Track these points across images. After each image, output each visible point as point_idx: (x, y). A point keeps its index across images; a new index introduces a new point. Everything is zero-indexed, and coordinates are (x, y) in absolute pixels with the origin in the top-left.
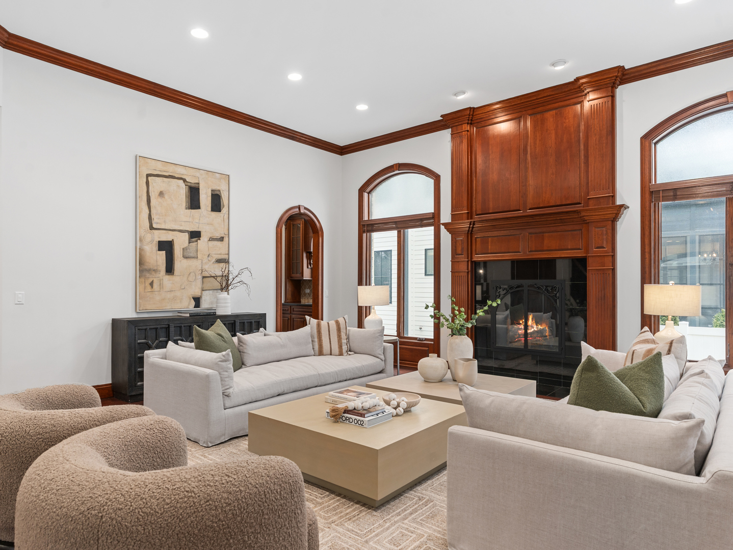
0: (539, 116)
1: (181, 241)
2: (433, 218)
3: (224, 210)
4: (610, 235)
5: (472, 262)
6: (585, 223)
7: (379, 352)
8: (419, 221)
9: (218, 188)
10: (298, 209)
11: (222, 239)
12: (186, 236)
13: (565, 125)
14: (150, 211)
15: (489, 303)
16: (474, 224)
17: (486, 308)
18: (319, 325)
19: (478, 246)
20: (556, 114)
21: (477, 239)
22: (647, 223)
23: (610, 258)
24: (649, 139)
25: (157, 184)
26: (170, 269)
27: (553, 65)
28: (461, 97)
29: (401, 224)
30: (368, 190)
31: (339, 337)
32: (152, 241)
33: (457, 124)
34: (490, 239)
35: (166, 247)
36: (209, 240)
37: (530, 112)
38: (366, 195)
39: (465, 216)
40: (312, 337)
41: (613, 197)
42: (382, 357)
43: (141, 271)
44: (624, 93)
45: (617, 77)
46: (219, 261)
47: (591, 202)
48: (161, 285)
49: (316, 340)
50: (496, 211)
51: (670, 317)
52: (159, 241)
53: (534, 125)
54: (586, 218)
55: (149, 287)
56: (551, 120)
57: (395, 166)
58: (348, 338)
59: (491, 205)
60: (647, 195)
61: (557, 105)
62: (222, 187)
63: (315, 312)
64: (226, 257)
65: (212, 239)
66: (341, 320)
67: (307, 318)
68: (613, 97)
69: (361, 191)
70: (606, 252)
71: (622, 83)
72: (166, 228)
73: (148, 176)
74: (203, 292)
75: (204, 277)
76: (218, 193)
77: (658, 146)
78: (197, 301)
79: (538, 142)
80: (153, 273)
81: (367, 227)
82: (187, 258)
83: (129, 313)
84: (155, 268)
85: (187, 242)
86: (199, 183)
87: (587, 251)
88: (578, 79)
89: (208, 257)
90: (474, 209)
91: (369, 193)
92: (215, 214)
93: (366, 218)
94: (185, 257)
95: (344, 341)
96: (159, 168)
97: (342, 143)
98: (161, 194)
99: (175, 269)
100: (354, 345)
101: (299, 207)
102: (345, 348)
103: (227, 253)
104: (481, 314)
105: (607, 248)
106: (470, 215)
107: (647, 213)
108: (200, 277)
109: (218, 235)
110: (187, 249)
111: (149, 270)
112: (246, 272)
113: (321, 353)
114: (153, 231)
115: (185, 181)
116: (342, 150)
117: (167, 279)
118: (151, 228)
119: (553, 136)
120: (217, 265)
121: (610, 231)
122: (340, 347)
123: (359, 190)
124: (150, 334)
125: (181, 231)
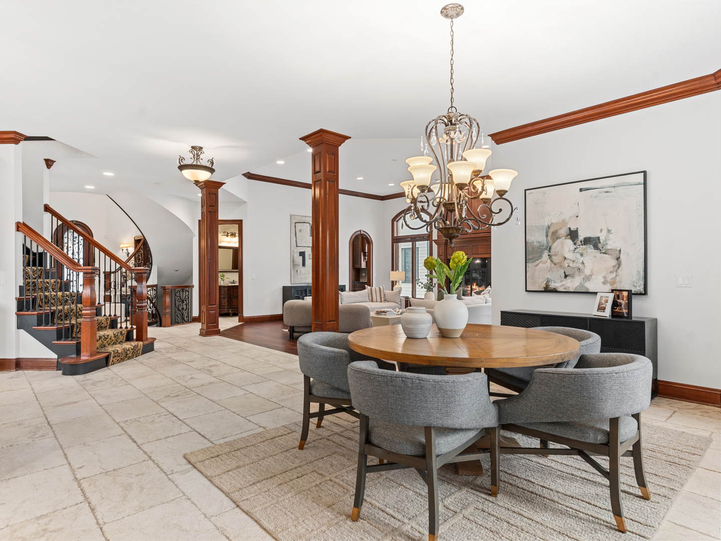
1: (308, 252)
2: (429, 236)
7: (398, 301)
8: (421, 238)
12: (310, 249)
14: (296, 238)
18: (371, 289)
25: (299, 226)
26: (304, 265)
29: (414, 239)
30: (397, 220)
31: (380, 294)
32: (297, 252)
34: (455, 248)
35: (302, 254)
38: (395, 223)
39: (444, 236)
40: (369, 294)
42: (400, 303)
43: (293, 265)
48: (301, 272)
49: (370, 295)
52: (300, 252)
55: (296, 272)
58: (384, 295)
63: (369, 283)
66: (381, 287)
67: (366, 286)
69: (393, 220)
72: (302, 246)
73: (295, 223)
81: (396, 240)
83: (290, 285)
84: (298, 264)
85: (310, 252)
91: (397, 221)
93: (395, 235)
94: (310, 259)
95: (383, 296)
96: (299, 219)
97: (382, 195)
98: (300, 230)
99: (306, 264)
100: (387, 298)
101: (360, 231)
102: (383, 299)
110: (310, 255)
111: (296, 265)
113: (372, 301)
115: (309, 223)
116: (382, 198)
117: (303, 268)
118: (297, 246)
122: (381, 299)
124: (300, 292)
125: (308, 247)
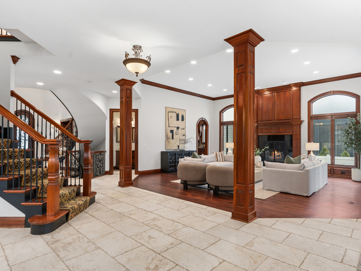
0: (278, 93)
1: (175, 130)
3: (184, 120)
4: (299, 129)
5: (258, 135)
6: (292, 125)
9: (183, 114)
10: (202, 119)
11: (184, 129)
12: (176, 128)
13: (286, 96)
14: (169, 122)
15: (266, 147)
16: (259, 124)
17: (265, 149)
18: (216, 154)
19: (260, 131)
20: (284, 93)
21: (260, 129)
22: (309, 125)
23: (299, 135)
24: (310, 102)
25: (170, 114)
26: (173, 138)
30: (223, 112)
31: (222, 157)
32: (169, 130)
34: (263, 129)
35: (172, 131)
37: (276, 92)
41: (300, 118)
43: (167, 138)
44: (303, 89)
45: (301, 85)
46: (183, 135)
47: (294, 119)
48: (171, 143)
49: (216, 157)
51: (312, 151)
53: (277, 95)
54: (292, 124)
55: (168, 143)
56: (282, 95)
59: (264, 119)
60: (310, 118)
61: (284, 90)
62: (184, 114)
63: (206, 151)
64: (185, 134)
65: (182, 129)
68: (300, 90)
70: (298, 133)
71: (302, 86)
72: (172, 126)
73: (168, 112)
74: (180, 144)
75: (180, 140)
76: (183, 115)
77: (313, 104)
78: (178, 146)
79: (278, 101)
81: (222, 124)
83: (164, 150)
84: (170, 138)
86: (179, 113)
87: (293, 133)
88: (290, 84)
89: (181, 134)
90: (258, 120)
91: (223, 113)
92: (182, 121)
93: (222, 121)
94: (176, 134)
95: (223, 158)
96: (170, 110)
97: (214, 97)
98: (171, 117)
100: (226, 159)
101: (202, 118)
102: (224, 160)
104: (263, 150)
105: (298, 132)
106: (257, 122)
107: (310, 123)
108: (179, 140)
109: (183, 128)
110: (176, 132)
112: (192, 138)
113: (217, 161)
115: (176, 113)
116: (214, 99)
117: (172, 140)
118: (169, 127)
119: (283, 99)
120: (183, 136)
121: (299, 128)
122: (222, 159)
123: (220, 112)
124: (172, 155)
125: (175, 127)
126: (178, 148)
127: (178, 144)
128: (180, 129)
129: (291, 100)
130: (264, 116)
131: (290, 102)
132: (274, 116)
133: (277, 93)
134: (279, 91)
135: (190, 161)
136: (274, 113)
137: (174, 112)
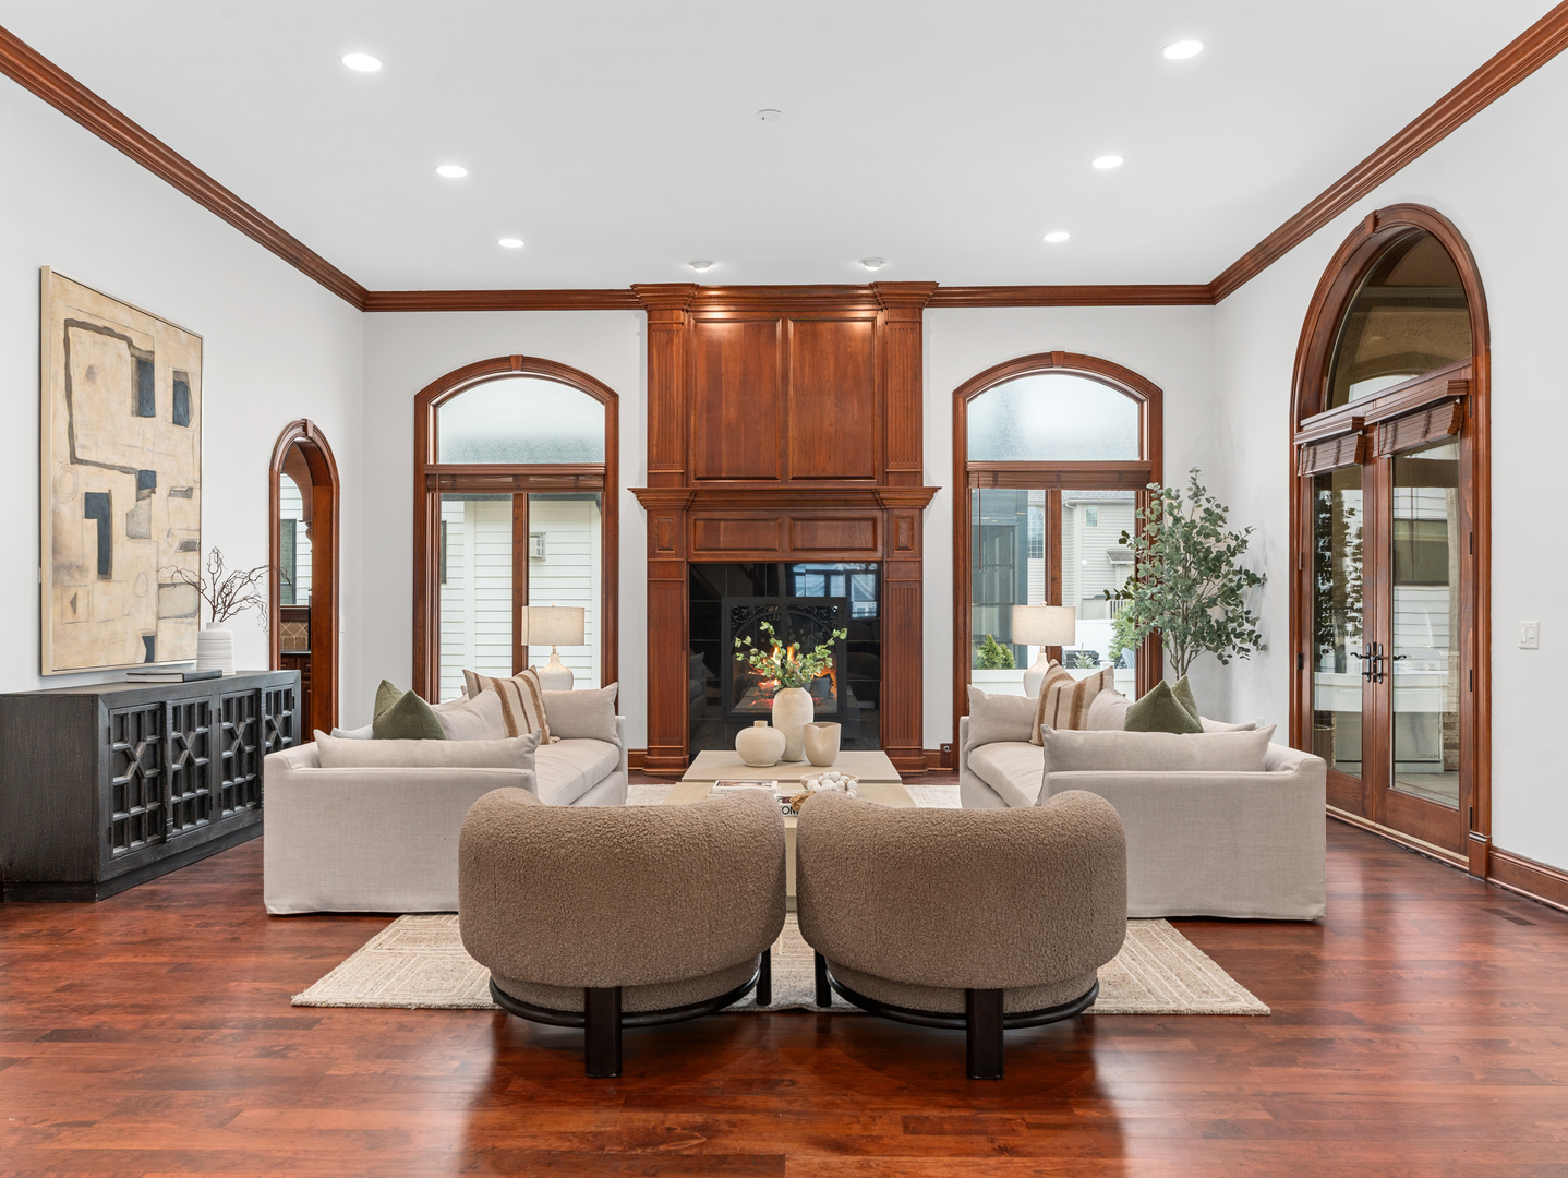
0: (807, 325)
1: (122, 495)
2: (604, 476)
3: (194, 421)
4: (916, 530)
9: (184, 368)
10: (301, 430)
11: (189, 493)
12: (132, 479)
13: (849, 349)
14: (71, 416)
16: (696, 495)
19: (700, 535)
21: (698, 523)
23: (916, 565)
24: (963, 394)
25: (83, 348)
26: (105, 568)
27: (865, 262)
28: (702, 270)
31: (537, 707)
32: (75, 492)
33: (662, 307)
34: (722, 524)
35: (98, 507)
36: (170, 495)
37: (795, 316)
38: (430, 410)
39: (677, 479)
41: (920, 474)
42: (618, 741)
43: (56, 569)
44: (934, 320)
45: (924, 295)
46: (186, 547)
47: (891, 478)
48: (90, 612)
50: (734, 475)
52: (87, 494)
53: (802, 338)
54: (884, 502)
55: (69, 610)
56: (829, 337)
57: (513, 361)
59: (725, 464)
60: (961, 476)
62: (190, 367)
64: (194, 536)
65: (173, 493)
68: (919, 323)
69: (421, 400)
70: (910, 555)
71: (929, 306)
72: (99, 461)
73: (69, 323)
74: (162, 622)
75: (161, 586)
76: (184, 379)
78: (149, 642)
79: (807, 369)
80: (76, 574)
81: (435, 483)
82: (133, 537)
84: (80, 563)
85: (134, 497)
86: (152, 353)
87: (885, 552)
89: (168, 536)
90: (692, 468)
91: (435, 406)
92: (177, 428)
94: (132, 536)
95: (545, 715)
96: (84, 308)
97: (371, 286)
98: (90, 373)
99: (114, 564)
100: (559, 723)
101: (305, 426)
102: (547, 727)
103: (198, 527)
105: (912, 550)
106: (684, 478)
107: (961, 502)
108: (154, 587)
109: (183, 484)
110: (133, 516)
111: (67, 567)
114: (77, 466)
115: (130, 344)
116: (368, 301)
117: (100, 590)
118: (74, 460)
119: (832, 364)
120: (181, 556)
122: (542, 727)
123: (416, 396)
125: (125, 470)
126: (150, 658)
127: (146, 623)
128: (162, 488)
129: (877, 373)
130: (724, 448)
131: (872, 379)
132: (784, 454)
133: (799, 324)
134: (812, 315)
135: (394, 765)
136: (785, 438)
137: (118, 330)
